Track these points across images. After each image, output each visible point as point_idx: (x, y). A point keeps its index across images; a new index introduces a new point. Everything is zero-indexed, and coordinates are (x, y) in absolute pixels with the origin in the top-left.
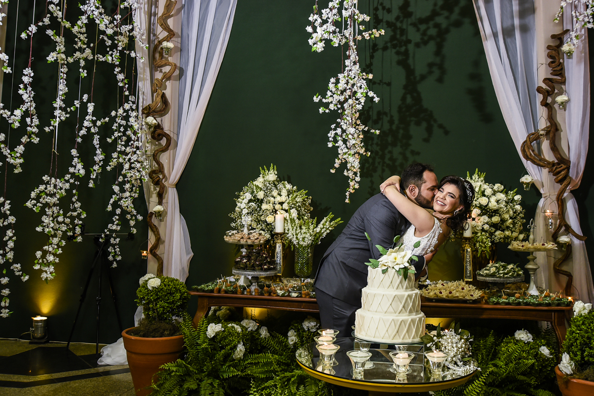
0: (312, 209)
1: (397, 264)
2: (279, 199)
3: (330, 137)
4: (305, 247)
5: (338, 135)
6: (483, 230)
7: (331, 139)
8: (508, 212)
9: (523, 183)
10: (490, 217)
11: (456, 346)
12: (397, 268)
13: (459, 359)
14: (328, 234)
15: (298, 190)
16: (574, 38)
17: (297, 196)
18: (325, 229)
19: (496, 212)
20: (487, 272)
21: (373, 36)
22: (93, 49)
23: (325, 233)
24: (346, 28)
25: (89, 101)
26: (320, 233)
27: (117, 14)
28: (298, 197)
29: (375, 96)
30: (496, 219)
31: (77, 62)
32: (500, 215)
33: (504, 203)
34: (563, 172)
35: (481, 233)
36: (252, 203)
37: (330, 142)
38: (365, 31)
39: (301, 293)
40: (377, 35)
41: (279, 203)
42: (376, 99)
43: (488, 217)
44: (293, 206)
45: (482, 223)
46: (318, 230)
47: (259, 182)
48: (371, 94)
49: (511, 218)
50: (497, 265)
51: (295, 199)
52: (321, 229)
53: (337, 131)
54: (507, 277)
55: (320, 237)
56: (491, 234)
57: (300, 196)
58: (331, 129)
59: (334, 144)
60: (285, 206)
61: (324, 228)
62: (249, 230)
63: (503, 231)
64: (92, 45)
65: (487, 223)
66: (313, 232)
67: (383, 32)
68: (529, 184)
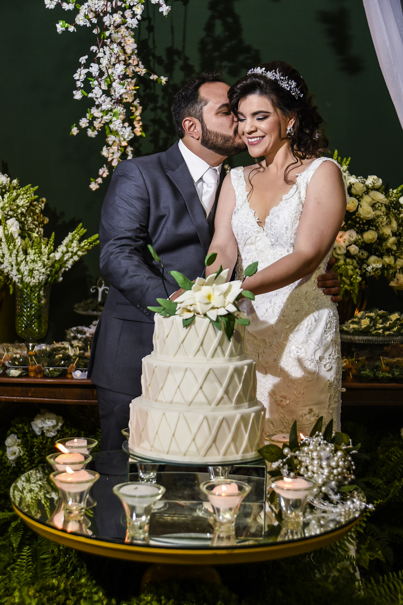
0: (47, 220)
1: (213, 308)
3: (78, 80)
4: (35, 286)
5: (92, 77)
6: (348, 255)
7: (79, 84)
8: (389, 223)
10: (361, 232)
11: (329, 465)
12: (213, 315)
13: (333, 490)
14: (75, 263)
15: (22, 184)
17: (18, 195)
18: (70, 254)
19: (371, 224)
20: (355, 326)
23: (70, 263)
26: (62, 262)
28: (21, 197)
30: (370, 236)
32: (377, 229)
33: (384, 209)
35: (345, 260)
37: (78, 89)
39: (27, 370)
42: (165, 9)
43: (357, 233)
44: (11, 213)
45: (347, 243)
46: (58, 256)
49: (394, 234)
50: (372, 314)
51: (14, 200)
52: (64, 254)
53: (91, 70)
54: (389, 335)
55: (61, 268)
56: (362, 262)
57: (25, 196)
58: (79, 65)
59: (86, 94)
61: (67, 252)
63: (381, 256)
65: (355, 243)
66: (48, 259)
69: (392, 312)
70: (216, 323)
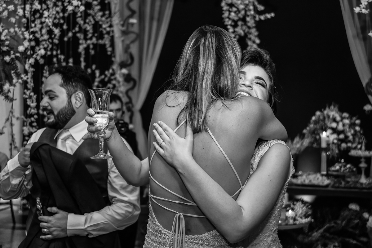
8: (350, 131)
9: (365, 110)
10: (338, 135)
11: (302, 210)
13: (303, 216)
19: (342, 132)
21: (266, 18)
22: (96, 37)
30: (342, 136)
31: (89, 46)
32: (344, 134)
33: (348, 126)
35: (332, 145)
40: (269, 17)
45: (333, 139)
49: (352, 135)
50: (340, 165)
56: (339, 145)
63: (346, 143)
65: (336, 139)
67: (273, 15)
68: (368, 111)
69: (348, 164)
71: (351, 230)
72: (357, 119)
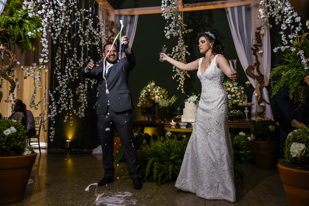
0: (168, 96)
1: (193, 100)
2: (156, 92)
4: (166, 107)
7: (174, 69)
8: (238, 93)
9: (246, 84)
10: (232, 95)
14: (174, 103)
15: (163, 89)
16: (263, 29)
19: (234, 93)
21: (188, 32)
22: (91, 41)
23: (173, 103)
24: (178, 30)
25: (90, 58)
26: (171, 103)
27: (97, 28)
28: (163, 91)
29: (189, 53)
30: (233, 95)
31: (86, 45)
33: (237, 90)
34: (261, 79)
36: (147, 94)
38: (186, 30)
40: (190, 31)
41: (156, 93)
42: (189, 54)
44: (161, 94)
46: (170, 101)
47: (149, 86)
48: (187, 52)
49: (239, 95)
50: (234, 111)
51: (161, 92)
52: (171, 101)
54: (236, 114)
56: (232, 101)
60: (158, 94)
61: (172, 100)
62: (146, 102)
63: (236, 100)
64: (90, 39)
65: (230, 97)
66: (168, 102)
67: (192, 30)
68: (248, 84)
69: (237, 110)
70: (194, 102)
71: (241, 147)
72: (242, 87)
